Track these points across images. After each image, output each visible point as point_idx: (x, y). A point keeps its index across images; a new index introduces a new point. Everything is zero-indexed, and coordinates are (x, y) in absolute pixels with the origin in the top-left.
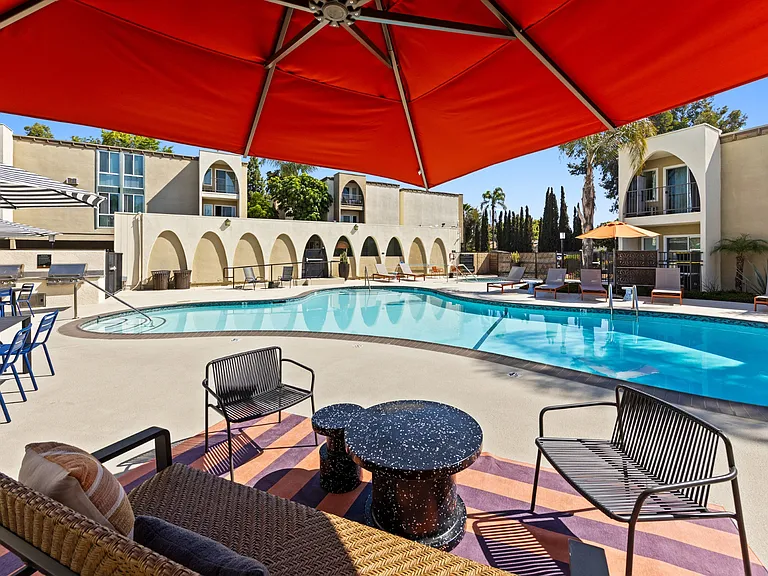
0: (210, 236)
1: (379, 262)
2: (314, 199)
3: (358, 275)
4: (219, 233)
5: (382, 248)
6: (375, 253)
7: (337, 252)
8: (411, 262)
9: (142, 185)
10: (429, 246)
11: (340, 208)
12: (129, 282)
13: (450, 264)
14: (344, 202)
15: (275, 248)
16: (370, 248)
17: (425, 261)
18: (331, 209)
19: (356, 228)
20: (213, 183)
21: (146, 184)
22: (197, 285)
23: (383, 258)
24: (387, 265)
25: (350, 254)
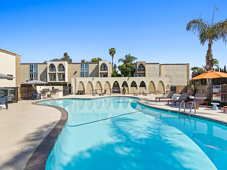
0: (90, 82)
1: (137, 89)
2: (129, 70)
3: (129, 93)
4: (92, 81)
5: (138, 84)
6: (136, 86)
7: (123, 86)
8: (149, 89)
9: (88, 71)
10: (156, 84)
11: (137, 72)
12: (74, 93)
13: (166, 90)
14: (139, 71)
15: (105, 85)
16: (134, 84)
17: (155, 88)
18: (135, 73)
19: (129, 79)
20: (103, 69)
21: (89, 70)
22: (87, 94)
23: (138, 88)
24: (140, 89)
25: (127, 86)
